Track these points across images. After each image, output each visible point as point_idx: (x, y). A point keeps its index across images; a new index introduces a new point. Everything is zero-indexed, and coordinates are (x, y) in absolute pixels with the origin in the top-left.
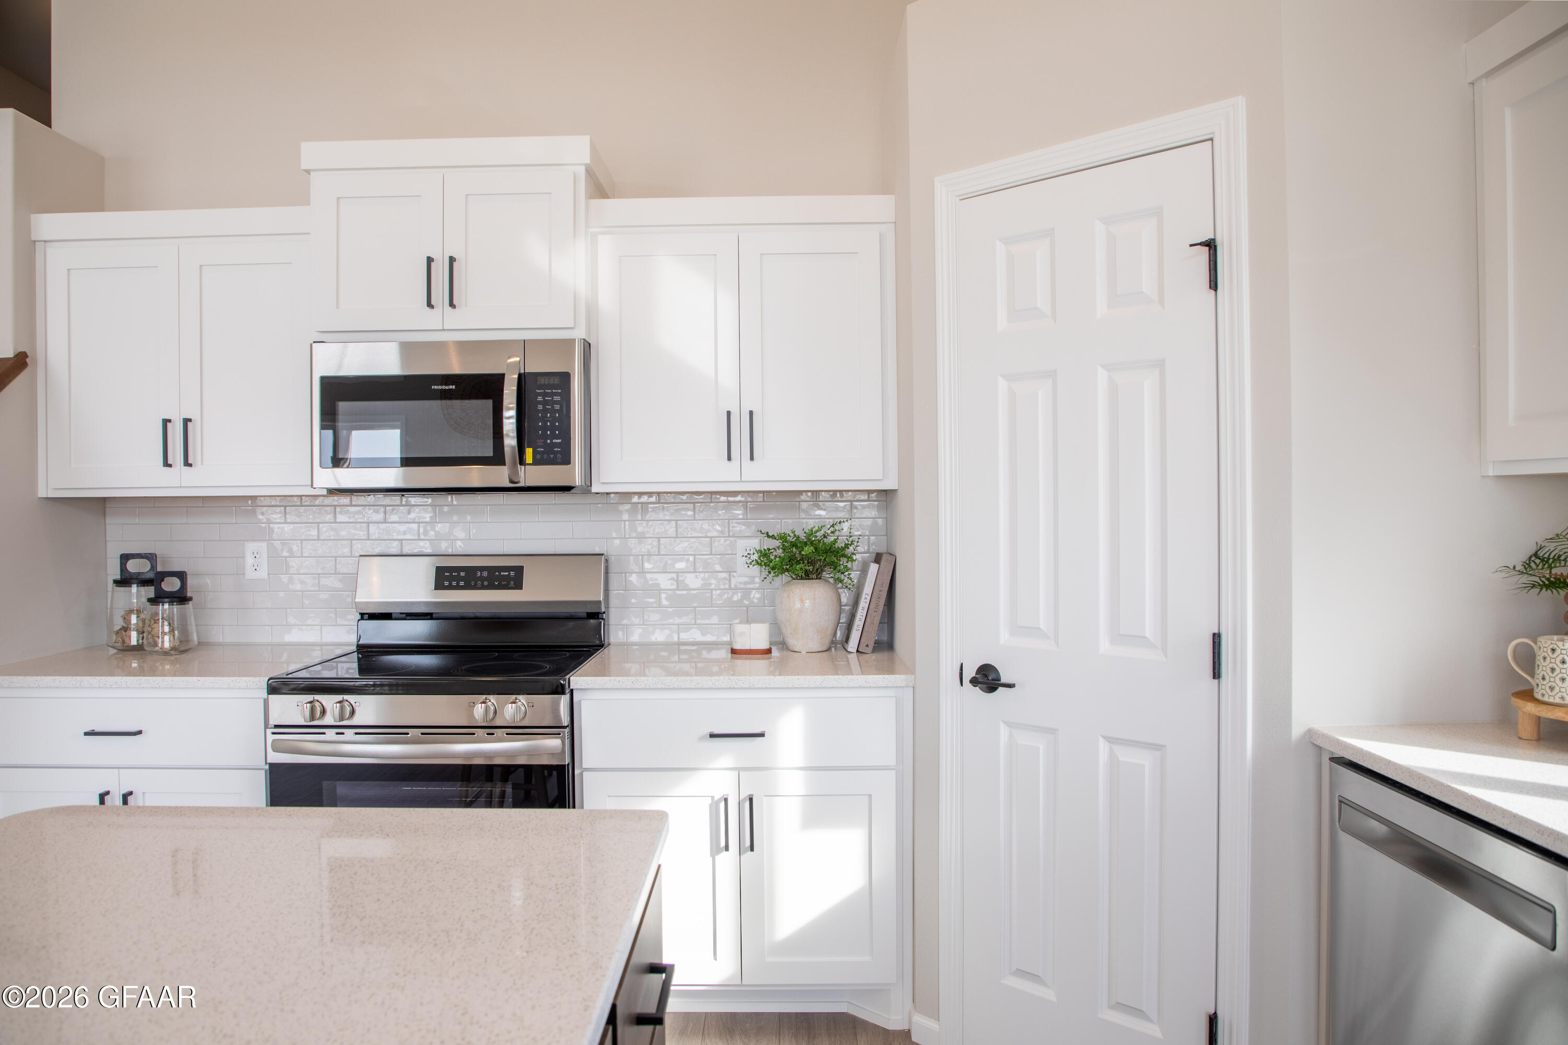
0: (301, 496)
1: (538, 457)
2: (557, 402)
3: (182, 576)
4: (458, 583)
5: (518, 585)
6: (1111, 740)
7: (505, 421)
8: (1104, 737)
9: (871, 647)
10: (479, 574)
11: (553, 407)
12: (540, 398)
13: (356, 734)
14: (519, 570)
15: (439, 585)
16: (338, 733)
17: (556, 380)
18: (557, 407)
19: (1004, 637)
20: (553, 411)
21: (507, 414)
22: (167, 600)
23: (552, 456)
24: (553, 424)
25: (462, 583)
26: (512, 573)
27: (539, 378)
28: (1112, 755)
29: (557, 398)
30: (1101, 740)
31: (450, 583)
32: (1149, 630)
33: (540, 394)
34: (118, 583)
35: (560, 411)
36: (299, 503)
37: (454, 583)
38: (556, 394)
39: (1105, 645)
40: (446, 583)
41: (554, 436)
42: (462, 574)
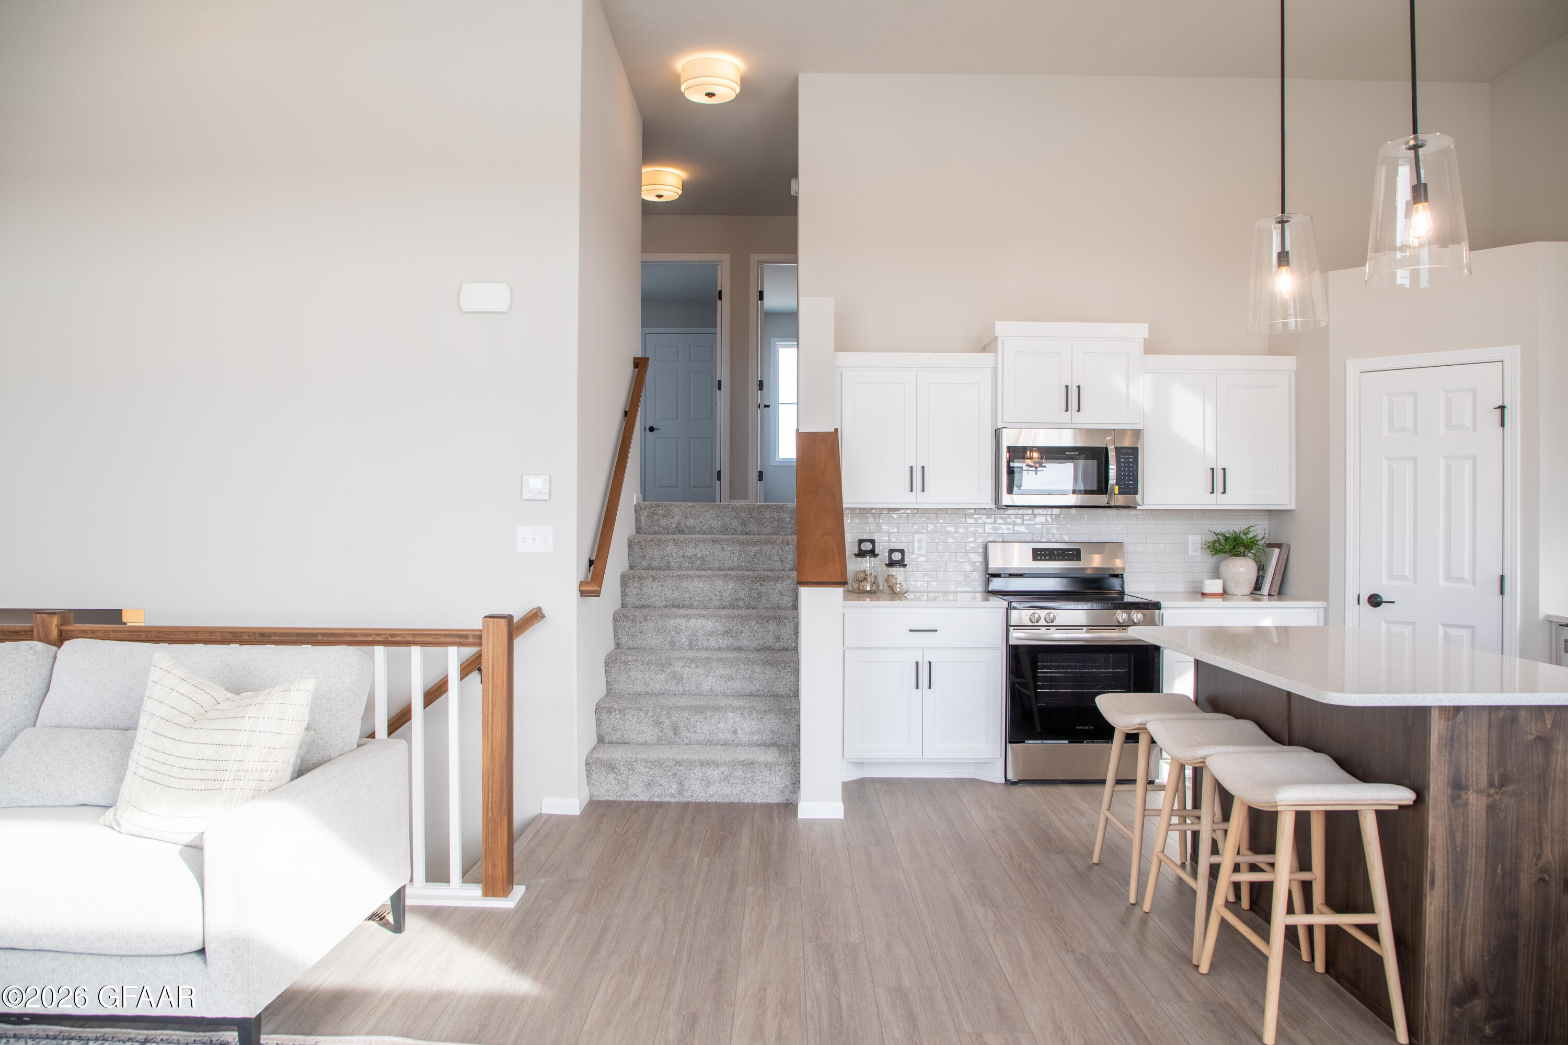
0: (946, 509)
1: (1121, 490)
2: (1131, 462)
3: (902, 551)
4: (1045, 557)
5: (1079, 559)
6: (1443, 625)
7: (1110, 471)
8: (1441, 624)
9: (1277, 593)
10: (1056, 552)
11: (1129, 465)
12: (1122, 460)
13: (1056, 629)
14: (1078, 551)
15: (1035, 558)
16: (1047, 629)
17: (1131, 451)
18: (1131, 465)
19: (1385, 581)
20: (1129, 467)
21: (1111, 467)
22: (897, 564)
23: (1128, 490)
24: (1129, 474)
25: (1047, 558)
26: (1075, 552)
27: (1122, 449)
28: (1446, 633)
29: (1131, 460)
30: (1440, 625)
31: (1041, 558)
32: (1467, 575)
33: (1123, 458)
34: (856, 555)
35: (1132, 467)
36: (945, 512)
37: (1043, 558)
38: (1131, 458)
39: (1442, 582)
40: (1039, 558)
41: (1129, 480)
42: (1047, 552)
